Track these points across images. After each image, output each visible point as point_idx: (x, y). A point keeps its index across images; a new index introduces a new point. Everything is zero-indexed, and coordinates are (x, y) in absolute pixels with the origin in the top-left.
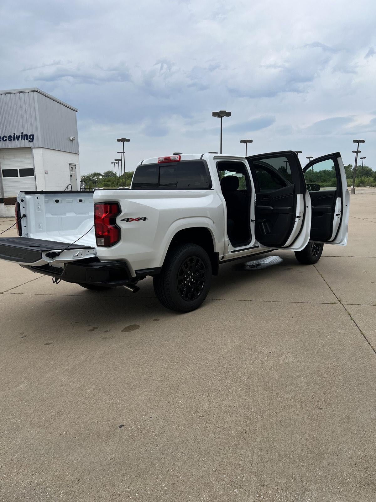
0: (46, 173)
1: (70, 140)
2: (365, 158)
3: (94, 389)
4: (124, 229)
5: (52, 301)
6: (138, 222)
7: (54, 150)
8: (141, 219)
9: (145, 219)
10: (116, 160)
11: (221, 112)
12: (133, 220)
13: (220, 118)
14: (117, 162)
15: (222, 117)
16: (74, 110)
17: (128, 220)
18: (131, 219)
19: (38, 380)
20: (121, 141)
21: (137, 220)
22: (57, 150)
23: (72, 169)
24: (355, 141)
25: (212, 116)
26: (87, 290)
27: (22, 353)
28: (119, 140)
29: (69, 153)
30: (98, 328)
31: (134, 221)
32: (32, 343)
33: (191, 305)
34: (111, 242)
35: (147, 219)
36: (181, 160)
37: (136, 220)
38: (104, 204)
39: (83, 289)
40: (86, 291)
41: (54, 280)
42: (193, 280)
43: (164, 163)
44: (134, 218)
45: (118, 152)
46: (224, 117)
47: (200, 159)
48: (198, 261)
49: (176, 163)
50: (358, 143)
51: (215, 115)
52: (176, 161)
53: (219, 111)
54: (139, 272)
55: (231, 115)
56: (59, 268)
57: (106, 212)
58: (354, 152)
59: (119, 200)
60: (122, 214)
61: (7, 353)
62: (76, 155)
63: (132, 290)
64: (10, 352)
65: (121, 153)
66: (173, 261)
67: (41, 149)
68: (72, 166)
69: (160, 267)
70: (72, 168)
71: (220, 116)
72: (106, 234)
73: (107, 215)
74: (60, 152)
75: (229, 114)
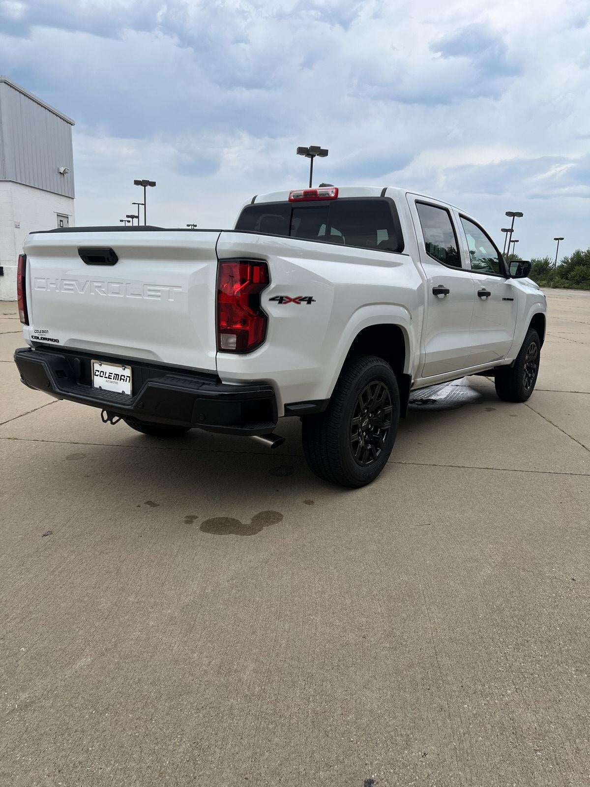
0: (17, 227)
1: (60, 173)
2: (518, 241)
3: (255, 671)
4: (274, 318)
5: (82, 456)
6: (299, 305)
7: (32, 187)
8: (303, 299)
9: (310, 300)
10: (128, 216)
11: (312, 147)
12: (290, 300)
13: (310, 159)
14: (130, 219)
15: (312, 157)
16: (68, 122)
17: (281, 300)
18: (287, 297)
19: (116, 645)
20: (142, 185)
21: (297, 300)
22: (37, 188)
23: (61, 223)
24: (509, 214)
25: (297, 154)
26: (143, 435)
27: (57, 573)
28: (137, 183)
29: (57, 196)
30: (197, 517)
31: (292, 303)
32: (72, 549)
33: (368, 474)
34: (249, 345)
35: (313, 301)
36: (338, 197)
37: (294, 300)
38: (241, 262)
39: (134, 433)
40: (140, 438)
41: (106, 417)
42: (370, 427)
43: (301, 201)
44: (293, 297)
45: (133, 204)
46: (316, 156)
47: (380, 196)
48: (382, 389)
49: (328, 203)
50: (512, 217)
51: (302, 153)
52: (330, 198)
53: (308, 146)
54: (292, 408)
55: (327, 155)
56: (119, 393)
57: (243, 281)
58: (503, 230)
59: (266, 256)
60: (272, 285)
61: (21, 574)
62: (68, 199)
63: (272, 443)
64: (28, 571)
65: (139, 204)
66: (346, 387)
67: (10, 184)
68: (62, 219)
69: (327, 399)
70: (61, 221)
71: (310, 155)
72: (239, 326)
73: (245, 287)
74: (41, 192)
75: (324, 153)
